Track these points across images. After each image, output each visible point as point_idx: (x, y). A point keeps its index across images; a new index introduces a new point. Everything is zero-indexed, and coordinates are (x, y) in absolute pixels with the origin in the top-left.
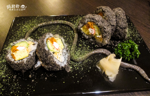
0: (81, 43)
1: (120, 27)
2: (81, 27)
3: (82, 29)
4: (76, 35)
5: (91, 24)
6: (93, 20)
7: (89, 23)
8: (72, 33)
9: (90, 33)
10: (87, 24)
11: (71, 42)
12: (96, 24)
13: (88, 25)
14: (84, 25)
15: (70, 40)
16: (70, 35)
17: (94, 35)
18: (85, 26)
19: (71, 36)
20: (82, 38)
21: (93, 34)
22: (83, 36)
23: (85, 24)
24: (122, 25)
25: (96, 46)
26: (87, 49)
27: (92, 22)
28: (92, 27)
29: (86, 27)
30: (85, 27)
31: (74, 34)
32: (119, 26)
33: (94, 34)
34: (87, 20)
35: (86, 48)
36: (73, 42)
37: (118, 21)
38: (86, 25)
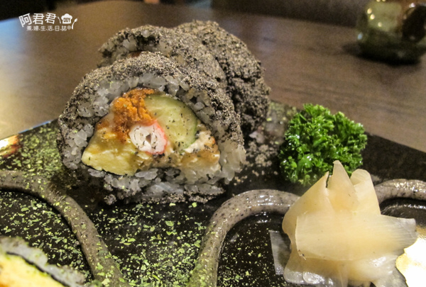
0: (122, 232)
1: (242, 77)
2: (83, 150)
3: (87, 157)
4: (71, 209)
5: (135, 101)
6: (140, 74)
7: (123, 102)
8: (40, 210)
9: (146, 153)
10: (111, 117)
11: (68, 252)
12: (161, 89)
13: (120, 112)
14: (95, 130)
15: (54, 245)
16: (36, 225)
17: (167, 154)
18: (105, 129)
19: (48, 225)
20: (110, 202)
21: (159, 149)
22: (108, 193)
23: (97, 121)
24: (245, 66)
25: (194, 205)
26: (171, 238)
27: (137, 92)
28: (146, 116)
29: (114, 135)
30: (107, 133)
31: (56, 210)
32: (236, 76)
33: (165, 147)
34: (103, 93)
35: (164, 234)
36: (80, 247)
37: (223, 59)
38: (106, 126)
